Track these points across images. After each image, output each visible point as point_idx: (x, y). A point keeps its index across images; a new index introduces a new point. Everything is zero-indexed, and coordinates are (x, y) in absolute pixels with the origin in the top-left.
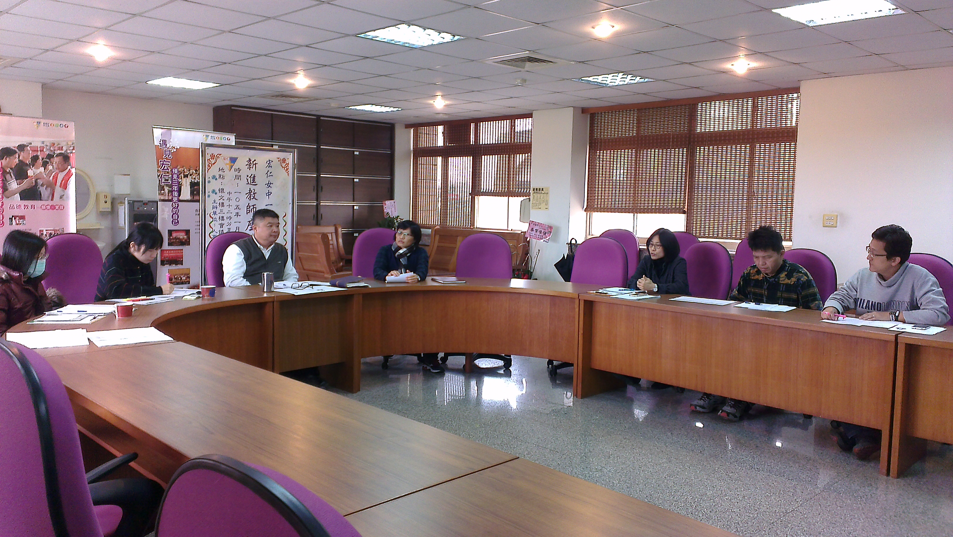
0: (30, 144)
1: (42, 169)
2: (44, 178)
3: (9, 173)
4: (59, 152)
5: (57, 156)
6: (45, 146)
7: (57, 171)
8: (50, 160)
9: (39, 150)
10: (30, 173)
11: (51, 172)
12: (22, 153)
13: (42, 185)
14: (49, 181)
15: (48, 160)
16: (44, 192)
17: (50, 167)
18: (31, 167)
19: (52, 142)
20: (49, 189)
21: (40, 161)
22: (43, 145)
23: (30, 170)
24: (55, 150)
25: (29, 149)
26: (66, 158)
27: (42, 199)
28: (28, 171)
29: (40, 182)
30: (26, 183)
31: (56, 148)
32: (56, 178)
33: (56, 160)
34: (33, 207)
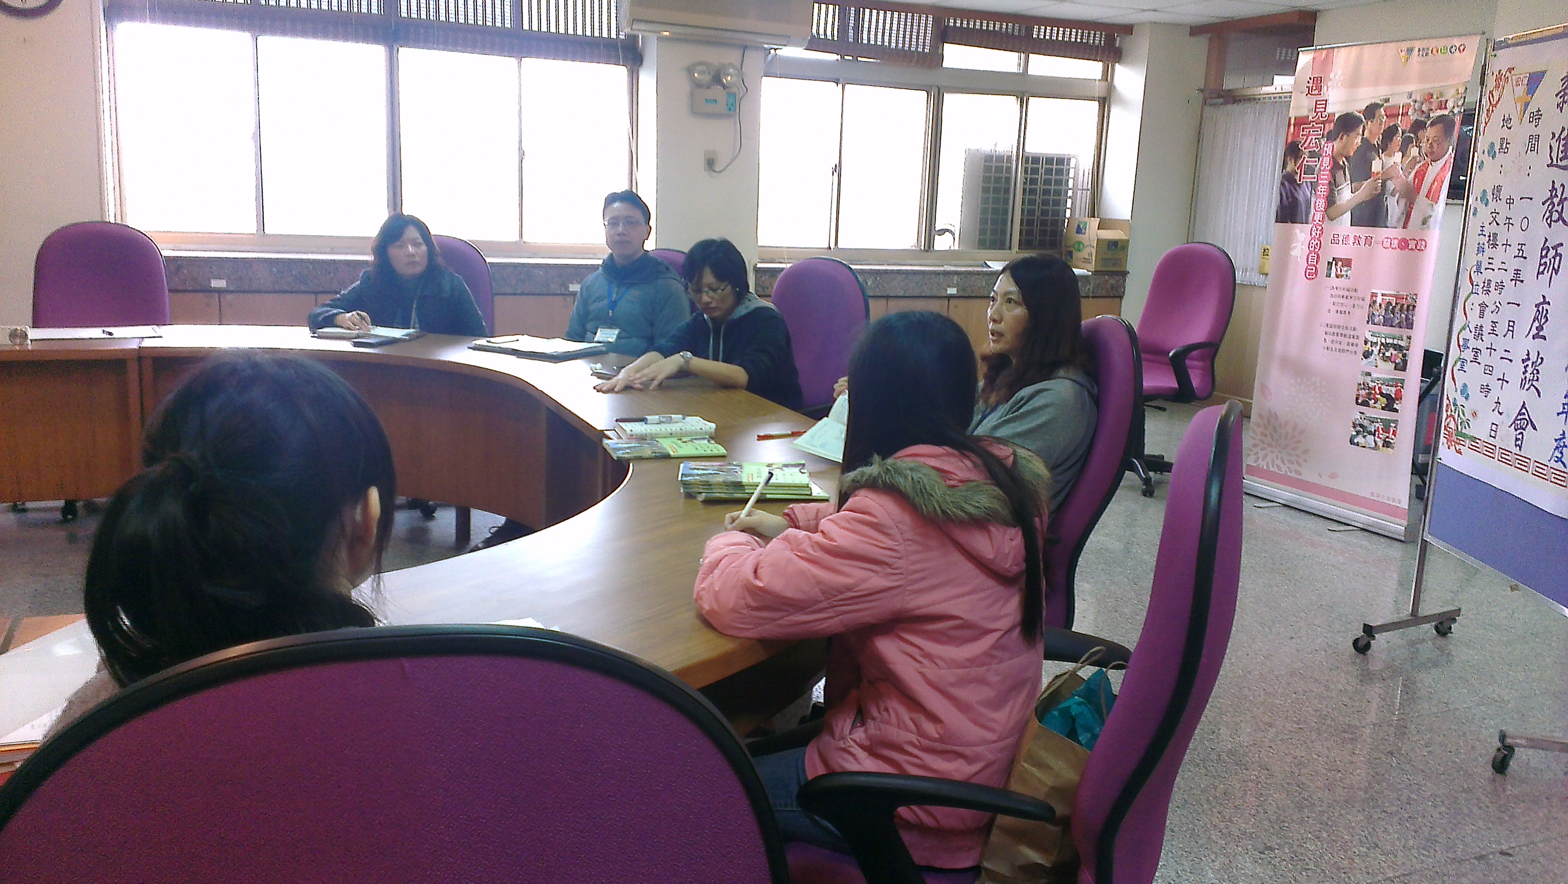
0: (1386, 102)
1: (1398, 157)
2: (1398, 177)
3: (1343, 168)
4: (1439, 113)
5: (1432, 124)
6: (1412, 104)
7: (1427, 160)
8: (1416, 134)
9: (1401, 113)
10: (1376, 165)
11: (1414, 161)
12: (1369, 123)
14: (1407, 183)
15: (1412, 135)
16: (1394, 207)
17: (1414, 151)
18: (1380, 151)
19: (1427, 92)
20: (1403, 202)
21: (1398, 139)
22: (1408, 101)
23: (1378, 158)
24: (1432, 110)
25: (1383, 113)
26: (1448, 127)
27: (1389, 225)
28: (1373, 162)
29: (1390, 185)
30: (1366, 188)
31: (1433, 106)
32: (1420, 175)
33: (1430, 132)
34: (1369, 240)
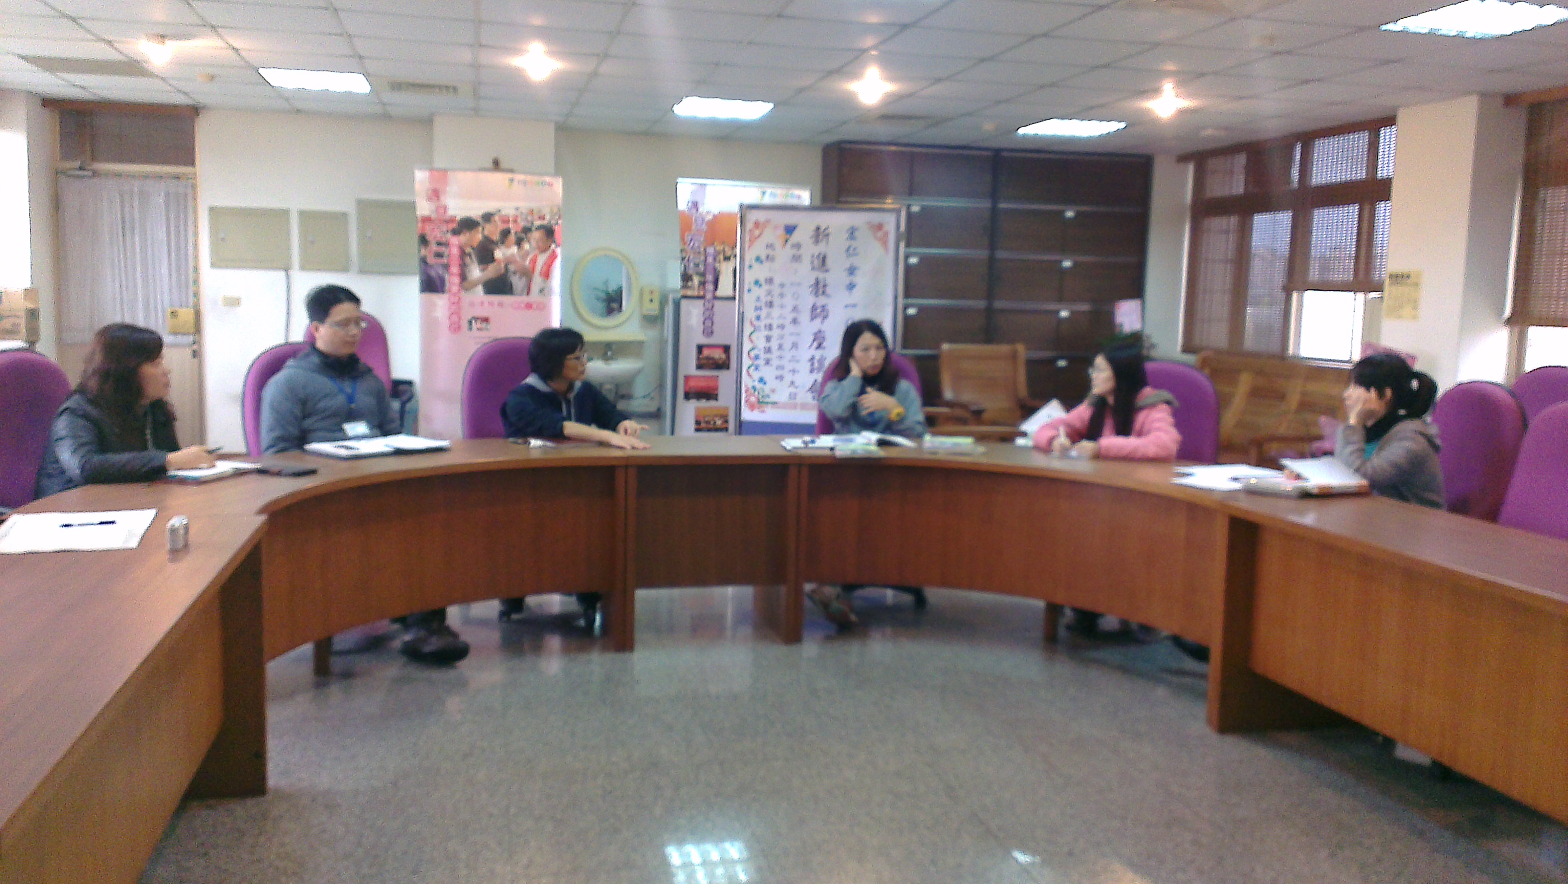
1: (514, 249)
2: (517, 263)
3: (470, 255)
4: (539, 223)
5: (536, 229)
6: (519, 214)
7: (537, 252)
8: (526, 235)
10: (498, 254)
11: (527, 253)
12: (487, 225)
13: (515, 273)
14: (524, 267)
15: (524, 236)
16: (517, 282)
17: (526, 246)
18: (500, 245)
19: (531, 207)
20: (524, 279)
21: (512, 237)
22: (516, 212)
23: (499, 250)
25: (497, 219)
26: (549, 232)
27: (514, 293)
28: (495, 252)
29: (512, 268)
30: (492, 271)
31: (536, 217)
32: (534, 261)
33: (536, 235)
34: (501, 304)
